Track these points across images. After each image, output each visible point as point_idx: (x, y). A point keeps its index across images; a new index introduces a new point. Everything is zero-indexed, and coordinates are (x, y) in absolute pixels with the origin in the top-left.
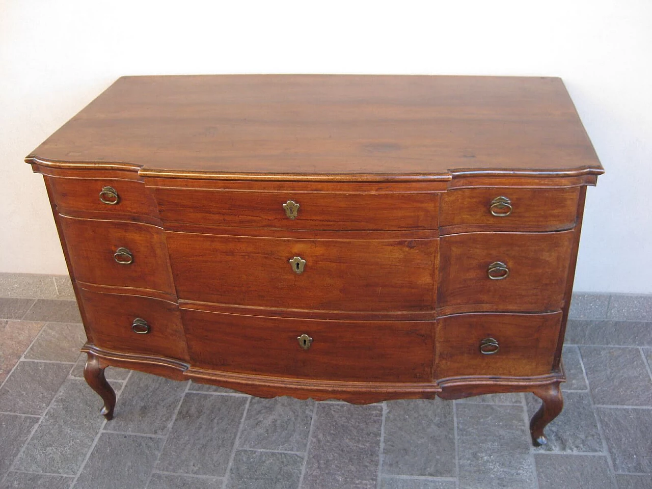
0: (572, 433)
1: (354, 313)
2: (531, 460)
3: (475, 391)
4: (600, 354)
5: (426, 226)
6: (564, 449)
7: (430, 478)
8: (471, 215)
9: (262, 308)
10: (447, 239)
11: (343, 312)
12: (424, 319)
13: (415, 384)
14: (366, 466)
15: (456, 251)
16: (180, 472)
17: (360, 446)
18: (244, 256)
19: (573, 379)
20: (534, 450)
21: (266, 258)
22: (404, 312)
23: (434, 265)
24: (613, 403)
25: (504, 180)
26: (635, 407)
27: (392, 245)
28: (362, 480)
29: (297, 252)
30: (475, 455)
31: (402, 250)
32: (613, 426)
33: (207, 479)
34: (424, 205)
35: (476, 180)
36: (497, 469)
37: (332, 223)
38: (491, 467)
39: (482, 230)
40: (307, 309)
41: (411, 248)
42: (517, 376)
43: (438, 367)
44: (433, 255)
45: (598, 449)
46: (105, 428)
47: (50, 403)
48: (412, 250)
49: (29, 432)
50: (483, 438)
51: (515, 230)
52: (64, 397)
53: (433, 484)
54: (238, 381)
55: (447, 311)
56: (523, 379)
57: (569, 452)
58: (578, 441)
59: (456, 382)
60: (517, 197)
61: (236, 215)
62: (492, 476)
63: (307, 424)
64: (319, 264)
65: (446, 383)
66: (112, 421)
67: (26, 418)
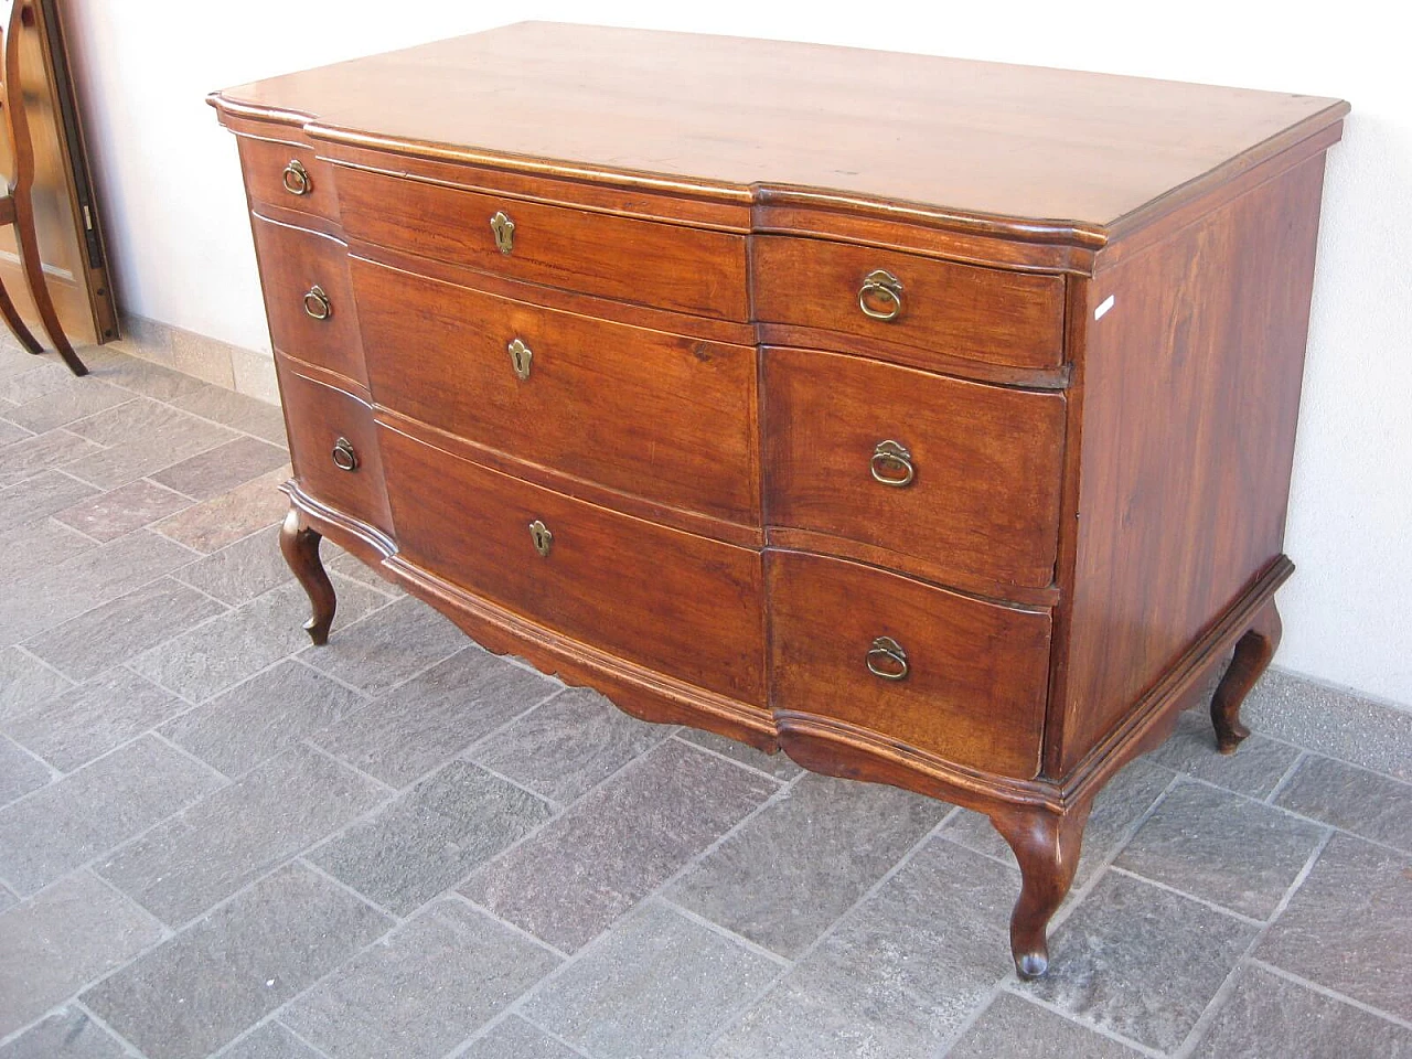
0: (1133, 989)
1: (615, 492)
2: (984, 997)
3: (866, 769)
4: (1375, 865)
5: (724, 312)
6: (1081, 1010)
7: (742, 941)
8: (823, 306)
9: (478, 445)
10: (779, 357)
11: (598, 486)
12: (737, 542)
13: (733, 703)
14: (644, 870)
15: (802, 392)
16: (342, 759)
17: (671, 835)
18: (445, 323)
19: (1252, 888)
20: (1012, 984)
21: (476, 334)
22: (701, 516)
23: (748, 413)
24: (1302, 972)
25: (877, 226)
26: (1350, 1001)
27: (667, 346)
28: (614, 890)
29: (519, 330)
30: (873, 941)
31: (685, 360)
32: (1252, 1015)
33: (370, 784)
34: (718, 260)
35: (821, 217)
36: (893, 983)
37: (565, 273)
38: (883, 973)
39: (853, 351)
40: (541, 463)
41: (704, 359)
42: (953, 759)
43: (782, 676)
44: (746, 385)
45: (1163, 1043)
46: (301, 655)
47: (262, 593)
48: (704, 363)
49: (196, 622)
50: (924, 917)
51: (920, 364)
52: (288, 593)
53: (735, 953)
54: (448, 599)
55: (791, 540)
56: (963, 771)
57: (1088, 1020)
58: (1134, 1010)
59: (819, 728)
60: (915, 275)
61: (430, 234)
62: (870, 991)
63: (615, 764)
64: (552, 363)
65: (794, 723)
66: (322, 648)
67: (212, 602)
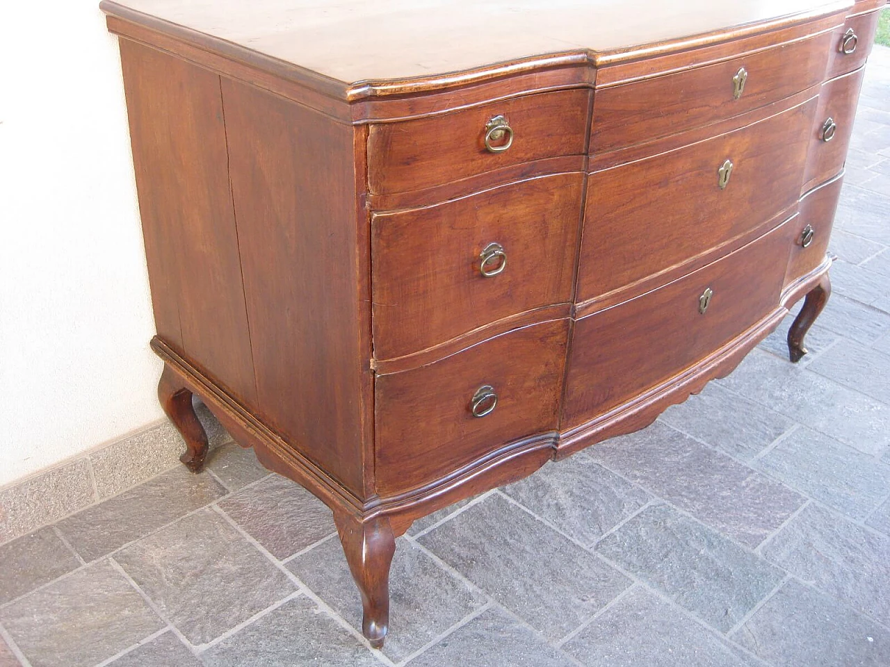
9: (675, 266)
18: (678, 181)
20: (799, 365)
21: (699, 175)
29: (728, 153)
33: (624, 599)
37: (765, 94)
40: (716, 245)
46: (395, 660)
48: (804, 115)
64: (742, 165)
